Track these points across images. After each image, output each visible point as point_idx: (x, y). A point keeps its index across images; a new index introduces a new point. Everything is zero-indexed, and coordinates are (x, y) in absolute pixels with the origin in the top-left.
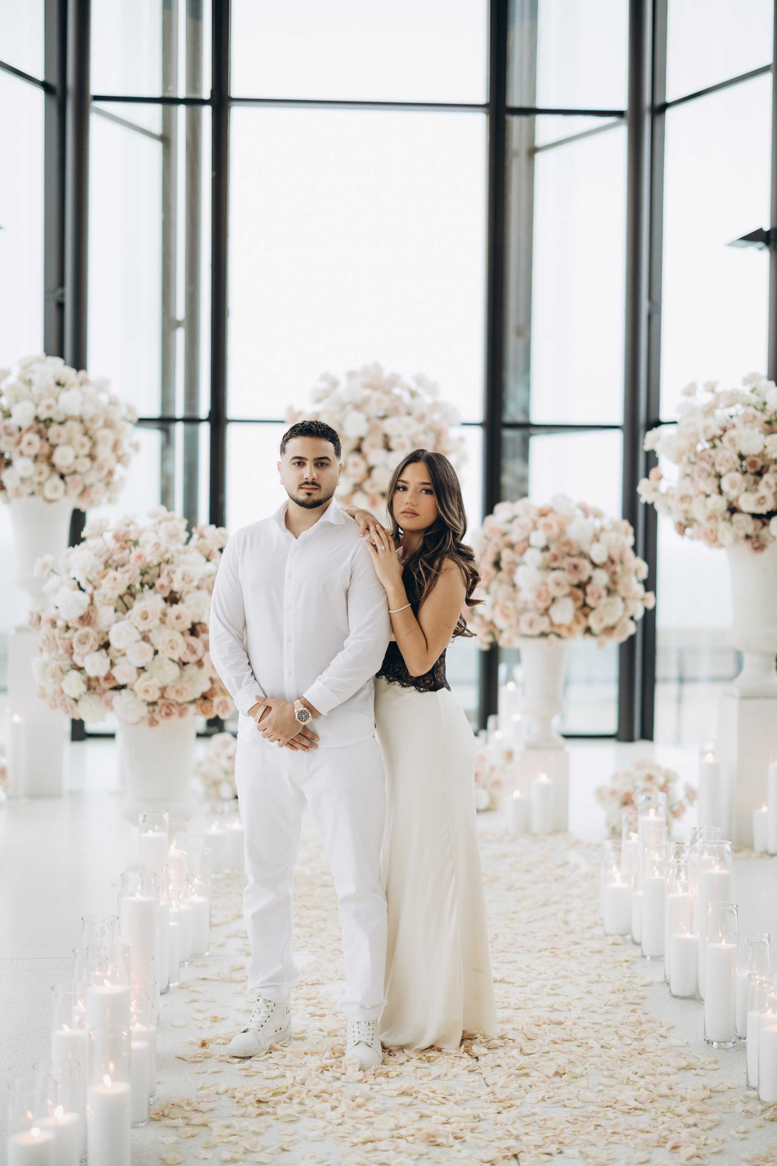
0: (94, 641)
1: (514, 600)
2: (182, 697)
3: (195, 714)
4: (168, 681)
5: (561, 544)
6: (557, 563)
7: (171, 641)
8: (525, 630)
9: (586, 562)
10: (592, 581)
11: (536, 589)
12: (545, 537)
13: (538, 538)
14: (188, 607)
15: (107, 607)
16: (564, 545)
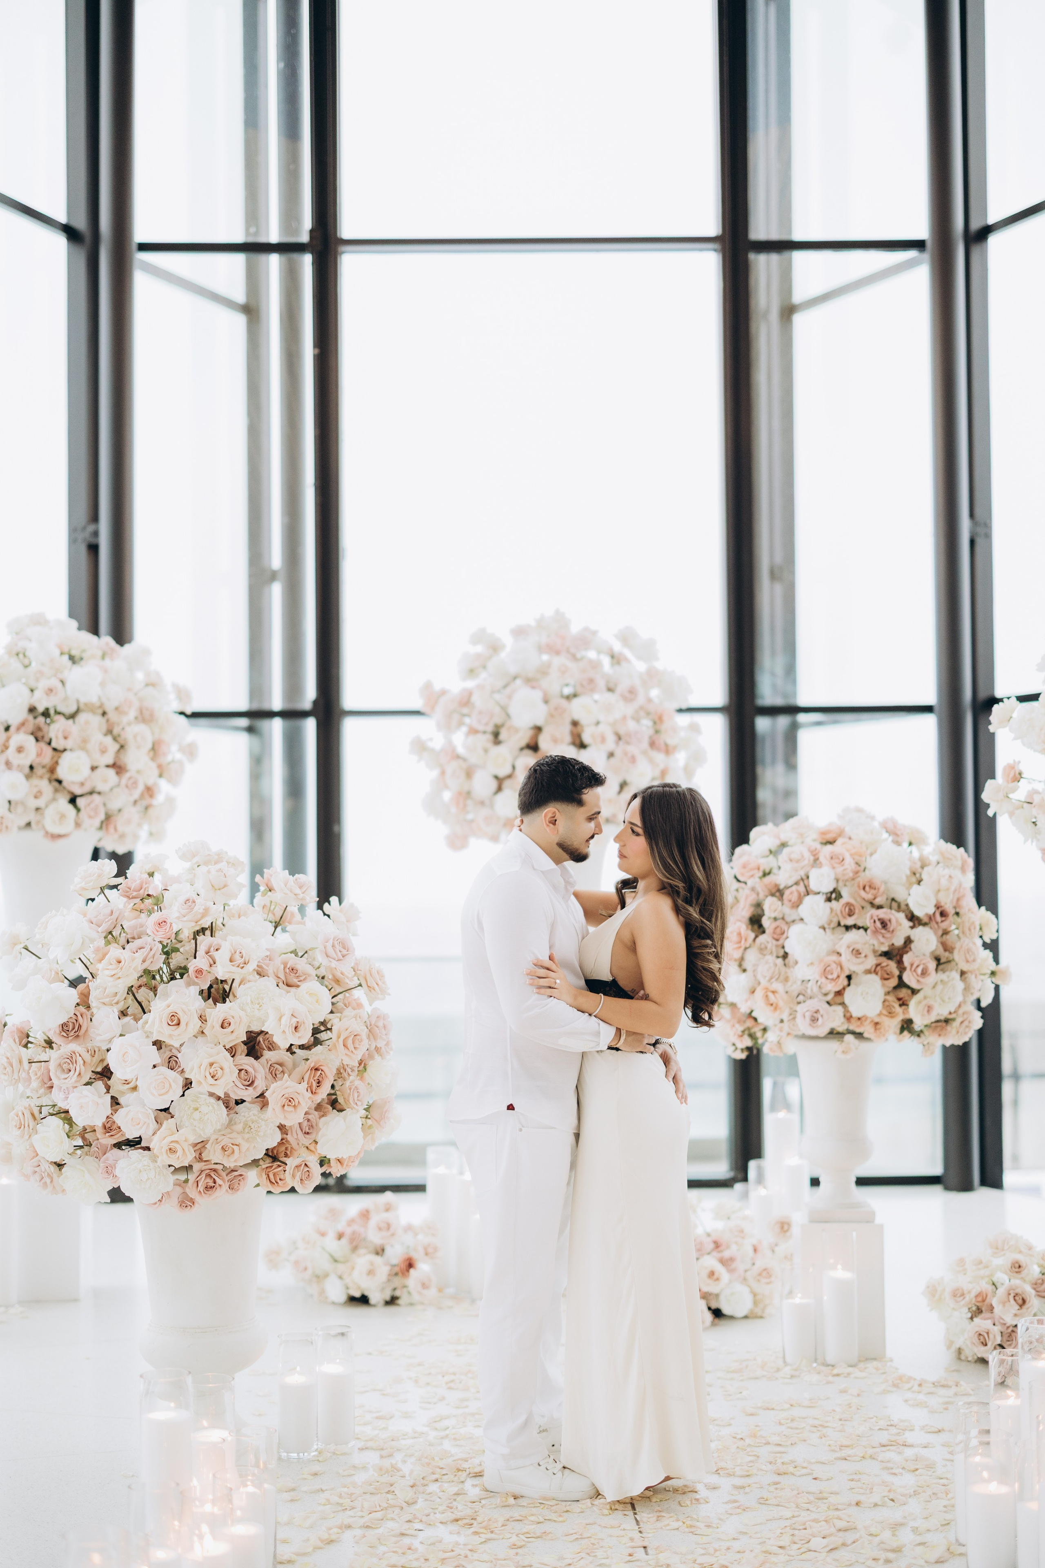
0: (84, 1067)
1: (786, 979)
2: (232, 1159)
3: (258, 1185)
4: (207, 1131)
5: (859, 886)
6: (854, 917)
7: (211, 1065)
8: (803, 1026)
9: (901, 916)
10: (913, 946)
11: (821, 961)
12: (833, 877)
13: (820, 879)
14: (242, 1006)
15: (108, 1009)
16: (864, 888)
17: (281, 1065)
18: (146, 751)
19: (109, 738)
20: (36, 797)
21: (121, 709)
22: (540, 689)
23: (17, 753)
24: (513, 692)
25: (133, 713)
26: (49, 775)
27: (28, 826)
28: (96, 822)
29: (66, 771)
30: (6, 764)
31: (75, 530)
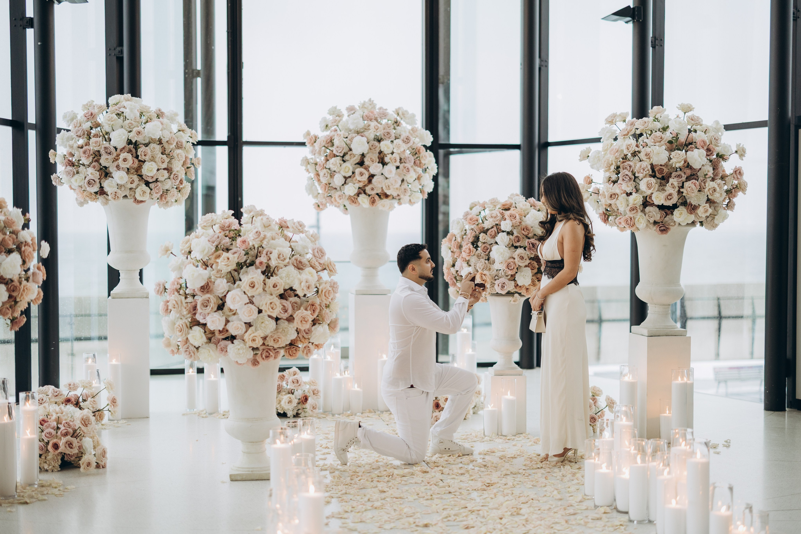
0: (213, 304)
1: (490, 270)
2: (277, 344)
3: (284, 356)
4: (268, 332)
5: (521, 229)
6: (519, 242)
7: (271, 302)
8: (498, 290)
11: (506, 261)
12: (511, 225)
13: (506, 225)
14: (281, 278)
15: (221, 279)
16: (524, 230)
17: (296, 303)
18: (182, 162)
19: (165, 156)
20: (131, 183)
21: (169, 142)
22: (366, 137)
23: (123, 162)
24: (353, 138)
25: (175, 144)
26: (136, 173)
27: (126, 196)
28: (158, 195)
29: (146, 171)
30: (117, 167)
31: (110, 49)
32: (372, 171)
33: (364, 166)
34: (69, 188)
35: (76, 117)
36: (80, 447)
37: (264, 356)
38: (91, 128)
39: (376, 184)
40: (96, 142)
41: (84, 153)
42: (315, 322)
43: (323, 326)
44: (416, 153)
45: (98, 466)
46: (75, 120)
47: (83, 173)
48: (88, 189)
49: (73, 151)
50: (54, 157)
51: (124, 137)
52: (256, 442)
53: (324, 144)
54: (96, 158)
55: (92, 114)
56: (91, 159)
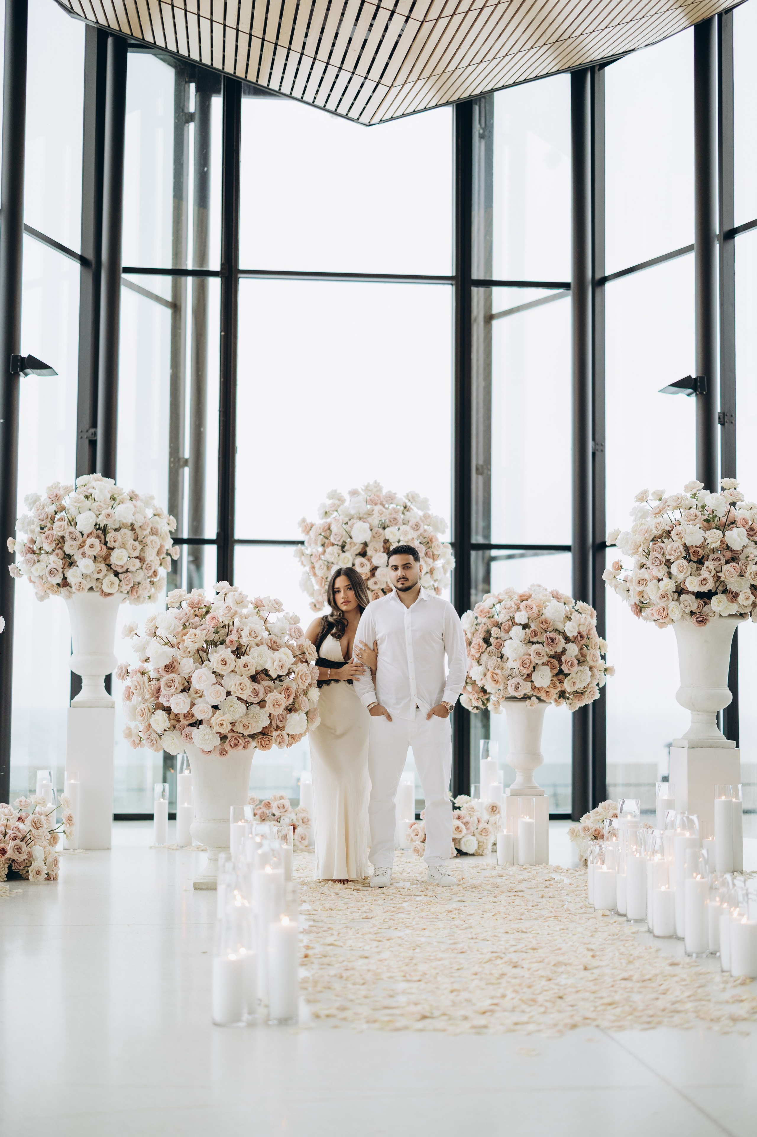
0: (178, 685)
1: (502, 669)
2: (248, 730)
3: (256, 747)
4: (237, 717)
5: (540, 622)
6: (537, 637)
7: (241, 684)
8: (512, 692)
9: (561, 637)
10: (566, 652)
11: (520, 658)
12: (527, 616)
13: (521, 617)
14: (253, 658)
15: (188, 659)
16: (542, 623)
17: (269, 687)
18: (156, 550)
19: (137, 543)
20: (98, 573)
21: (143, 528)
22: (368, 523)
23: (90, 549)
24: (353, 524)
25: (149, 530)
26: (104, 561)
27: (91, 589)
28: (128, 588)
29: (115, 559)
30: (82, 554)
31: (82, 431)
32: (375, 562)
33: (366, 557)
34: (28, 581)
35: (40, 499)
36: (30, 854)
37: (232, 744)
38: (56, 513)
39: (380, 577)
40: (60, 527)
41: (47, 538)
42: (290, 709)
43: (299, 714)
44: (428, 543)
45: (48, 877)
46: (37, 503)
47: (45, 561)
48: (49, 579)
49: (35, 536)
50: (12, 545)
51: (91, 520)
52: (224, 848)
53: (319, 532)
54: (60, 545)
55: (57, 496)
56: (54, 545)
